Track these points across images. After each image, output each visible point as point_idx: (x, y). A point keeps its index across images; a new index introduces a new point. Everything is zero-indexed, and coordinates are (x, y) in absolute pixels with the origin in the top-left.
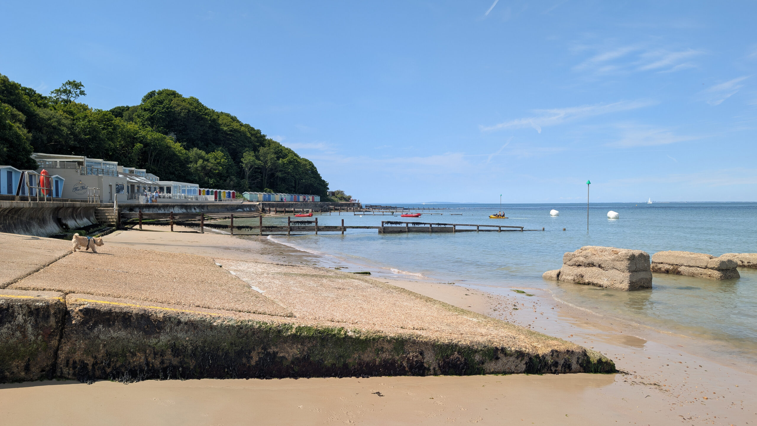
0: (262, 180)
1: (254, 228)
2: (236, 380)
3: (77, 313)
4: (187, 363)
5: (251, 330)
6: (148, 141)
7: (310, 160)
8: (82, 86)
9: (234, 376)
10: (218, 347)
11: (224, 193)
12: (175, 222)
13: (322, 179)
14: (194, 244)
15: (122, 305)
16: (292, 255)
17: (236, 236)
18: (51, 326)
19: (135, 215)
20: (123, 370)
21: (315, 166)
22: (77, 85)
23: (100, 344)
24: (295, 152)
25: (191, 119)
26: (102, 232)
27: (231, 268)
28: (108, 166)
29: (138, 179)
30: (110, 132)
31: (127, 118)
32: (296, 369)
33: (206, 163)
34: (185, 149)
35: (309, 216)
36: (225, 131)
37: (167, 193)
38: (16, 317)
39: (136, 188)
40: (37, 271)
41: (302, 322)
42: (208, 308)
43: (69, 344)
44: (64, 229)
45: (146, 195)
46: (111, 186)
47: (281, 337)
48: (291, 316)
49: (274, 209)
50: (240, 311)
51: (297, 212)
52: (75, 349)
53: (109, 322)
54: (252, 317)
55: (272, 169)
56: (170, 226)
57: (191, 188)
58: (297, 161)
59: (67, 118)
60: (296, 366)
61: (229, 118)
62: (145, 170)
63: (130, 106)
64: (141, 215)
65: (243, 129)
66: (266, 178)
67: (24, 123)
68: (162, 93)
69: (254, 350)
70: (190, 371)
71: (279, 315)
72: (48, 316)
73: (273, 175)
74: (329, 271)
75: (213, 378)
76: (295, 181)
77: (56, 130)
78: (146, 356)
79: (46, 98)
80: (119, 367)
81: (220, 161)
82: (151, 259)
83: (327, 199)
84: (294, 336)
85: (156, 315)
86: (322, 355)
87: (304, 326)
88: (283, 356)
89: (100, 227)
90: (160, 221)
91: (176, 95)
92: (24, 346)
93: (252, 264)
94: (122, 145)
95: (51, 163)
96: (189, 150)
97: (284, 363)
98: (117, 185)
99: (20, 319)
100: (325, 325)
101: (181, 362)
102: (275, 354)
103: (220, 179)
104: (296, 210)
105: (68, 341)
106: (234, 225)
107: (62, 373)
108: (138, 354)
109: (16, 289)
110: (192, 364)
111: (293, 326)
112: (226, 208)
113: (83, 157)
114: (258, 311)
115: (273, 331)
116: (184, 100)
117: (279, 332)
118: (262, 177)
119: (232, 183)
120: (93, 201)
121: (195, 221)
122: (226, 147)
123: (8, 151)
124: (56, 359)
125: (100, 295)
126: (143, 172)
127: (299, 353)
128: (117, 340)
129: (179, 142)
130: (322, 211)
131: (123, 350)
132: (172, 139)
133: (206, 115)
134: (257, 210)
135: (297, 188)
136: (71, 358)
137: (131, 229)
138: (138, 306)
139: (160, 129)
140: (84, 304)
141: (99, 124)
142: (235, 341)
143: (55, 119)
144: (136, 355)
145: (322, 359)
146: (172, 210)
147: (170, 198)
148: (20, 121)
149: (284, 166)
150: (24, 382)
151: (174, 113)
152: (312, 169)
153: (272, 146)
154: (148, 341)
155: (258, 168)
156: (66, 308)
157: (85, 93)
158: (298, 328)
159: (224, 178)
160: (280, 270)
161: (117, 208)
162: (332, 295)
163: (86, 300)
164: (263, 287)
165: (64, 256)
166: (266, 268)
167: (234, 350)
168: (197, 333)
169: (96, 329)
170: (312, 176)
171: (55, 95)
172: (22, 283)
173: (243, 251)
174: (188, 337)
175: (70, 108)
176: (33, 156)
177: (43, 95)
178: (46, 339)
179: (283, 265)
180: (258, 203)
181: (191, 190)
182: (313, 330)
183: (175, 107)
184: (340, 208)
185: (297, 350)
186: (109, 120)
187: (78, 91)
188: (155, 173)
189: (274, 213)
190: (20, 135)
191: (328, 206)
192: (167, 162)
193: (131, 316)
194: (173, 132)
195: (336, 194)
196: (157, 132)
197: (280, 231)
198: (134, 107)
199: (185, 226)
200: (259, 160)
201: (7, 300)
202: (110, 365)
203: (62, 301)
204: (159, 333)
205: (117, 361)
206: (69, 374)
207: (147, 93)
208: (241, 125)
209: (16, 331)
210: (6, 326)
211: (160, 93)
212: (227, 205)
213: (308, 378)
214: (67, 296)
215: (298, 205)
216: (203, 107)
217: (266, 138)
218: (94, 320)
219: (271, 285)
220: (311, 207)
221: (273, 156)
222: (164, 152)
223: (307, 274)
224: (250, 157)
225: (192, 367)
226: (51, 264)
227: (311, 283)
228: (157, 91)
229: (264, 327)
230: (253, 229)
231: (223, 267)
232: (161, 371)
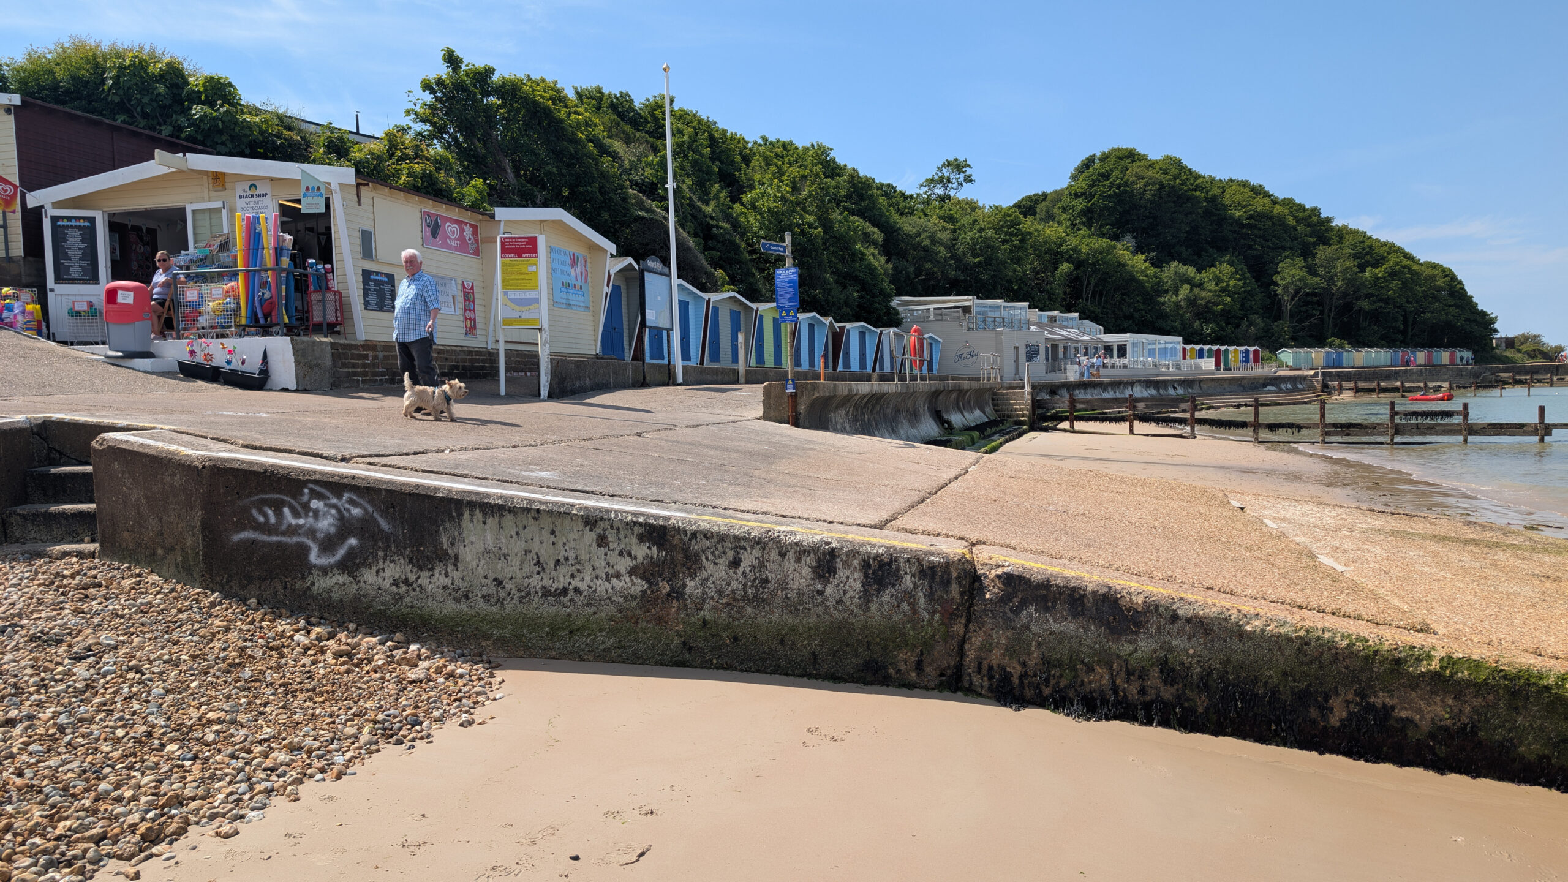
0: (1322, 320)
1: (1307, 428)
2: (1296, 751)
3: (993, 581)
4: (1191, 700)
5: (1330, 649)
6: (1083, 257)
7: (1445, 266)
8: (969, 166)
9: (1292, 742)
10: (1256, 677)
11: (1234, 352)
12: (1135, 415)
13: (1480, 307)
14: (1177, 460)
15: (1068, 573)
16: (1402, 491)
17: (1266, 444)
18: (953, 599)
19: (1062, 402)
20: (1071, 695)
21: (1459, 278)
22: (958, 166)
23: (1031, 641)
24: (1407, 250)
25: (1166, 203)
26: (1006, 435)
27: (1266, 512)
28: (1011, 312)
29: (1064, 333)
30: (1015, 246)
31: (1043, 216)
32: (1442, 751)
33: (1196, 291)
34: (1154, 265)
35: (1442, 399)
36: (1239, 219)
37: (1119, 357)
38: (902, 578)
39: (1061, 350)
40: (922, 502)
41: (1455, 646)
42: (1232, 594)
43: (982, 633)
44: (946, 429)
45: (1079, 363)
46: (1016, 348)
47: (1402, 674)
48: (1425, 629)
49: (1351, 384)
50: (1300, 607)
51: (1411, 390)
52: (991, 644)
53: (1046, 602)
54: (1329, 622)
55: (1345, 294)
56: (1127, 424)
57: (1167, 346)
58: (1409, 269)
59: (944, 229)
60: (1441, 744)
61: (1247, 190)
62: (1076, 315)
63: (1048, 192)
64: (1073, 401)
65: (1278, 209)
66: (1332, 315)
67: (881, 246)
68: (1107, 157)
69: (1337, 694)
70: (1196, 718)
71: (1394, 624)
72: (949, 582)
73: (1347, 308)
74: (1510, 532)
75: (1244, 738)
76: (1405, 317)
77: (927, 253)
78: (1112, 674)
79: (911, 197)
80: (1065, 687)
81: (1228, 286)
82: (1102, 488)
83: (1492, 357)
84: (1436, 677)
85: (1131, 599)
86: (1510, 731)
87: (1461, 656)
88: (1407, 719)
89: (1001, 427)
90: (1106, 413)
91: (1136, 157)
92: (914, 628)
93: (1311, 506)
94: (1035, 268)
95: (920, 312)
96: (1161, 267)
97: (1409, 733)
98: (1027, 346)
99: (908, 581)
100: (1519, 660)
101: (1178, 697)
102: (1387, 710)
103: (1227, 324)
104: (1407, 385)
105: (980, 629)
106: (1261, 420)
107: (971, 684)
108: (1098, 669)
109: (898, 530)
110: (1201, 703)
111: (1433, 653)
112: (1240, 385)
113: (971, 298)
114: (1343, 609)
115: (1381, 659)
116: (1152, 165)
117: (1398, 662)
118: (1322, 312)
119: (1252, 330)
120: (989, 379)
121: (1175, 412)
122: (1239, 255)
123: (859, 297)
124: (962, 658)
125: (1026, 551)
126: (1073, 319)
127: (1450, 718)
128: (1061, 637)
129: (1142, 253)
130: (1477, 387)
131: (1071, 657)
132: (1127, 248)
133: (1196, 191)
134: (1311, 388)
135: (1410, 333)
136: (985, 659)
137: (1055, 429)
138: (1096, 578)
139: (1104, 231)
140: (1003, 566)
141: (996, 234)
142: (1292, 669)
143: (926, 234)
144: (1094, 670)
145: (1511, 739)
146: (1128, 393)
147: (1125, 367)
148: (875, 244)
149: (1376, 285)
150: (915, 690)
151: (1131, 195)
152: (1450, 285)
153: (1348, 240)
154: (1115, 646)
155: (1313, 294)
156: (976, 570)
157: (973, 178)
158: (1446, 660)
159: (1235, 321)
160: (1379, 522)
161: (1030, 391)
162: (1527, 592)
163: (1007, 559)
164: (1344, 558)
165: (957, 478)
166: (1344, 516)
167: (1291, 688)
168: (1212, 642)
169: (1024, 612)
170: (1451, 302)
171: (926, 189)
172: (904, 521)
173: (1284, 477)
174: (1192, 648)
175: (950, 210)
176: (895, 302)
177: (908, 193)
178: (946, 621)
179: (1384, 512)
180: (1312, 372)
181: (1166, 349)
182: (1487, 668)
183: (1133, 182)
184: (1528, 377)
185: (1444, 710)
186: (1015, 223)
187: (962, 176)
188: (1096, 320)
189: (1351, 393)
190: (876, 268)
191: (1493, 373)
192: (1118, 296)
193: (1084, 595)
194: (1130, 232)
195: (1517, 344)
196: (1098, 236)
197: (1368, 434)
198: (1055, 192)
199: (1158, 424)
200: (1316, 275)
201: (888, 548)
202: (1049, 683)
203: (968, 556)
204: (1136, 633)
205: (1061, 676)
206: (982, 687)
207: (1080, 162)
208: (1275, 202)
209: (902, 601)
210: (888, 591)
211: (1105, 158)
212: (1243, 378)
213: (1474, 777)
214: (974, 549)
215: (1413, 373)
216: (1191, 173)
217: (1333, 224)
218: (1020, 596)
219: (1364, 556)
220: (1446, 377)
221: (1348, 264)
222: (1113, 276)
223: (1451, 537)
224: (1293, 272)
225: (1200, 710)
226: (940, 490)
227: (1467, 558)
228: (1098, 154)
229: (1359, 646)
230: (1304, 431)
231: (1248, 510)
232: (1139, 707)
